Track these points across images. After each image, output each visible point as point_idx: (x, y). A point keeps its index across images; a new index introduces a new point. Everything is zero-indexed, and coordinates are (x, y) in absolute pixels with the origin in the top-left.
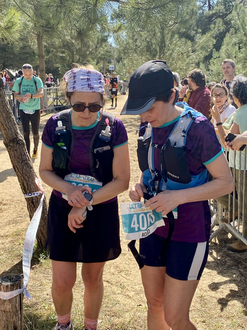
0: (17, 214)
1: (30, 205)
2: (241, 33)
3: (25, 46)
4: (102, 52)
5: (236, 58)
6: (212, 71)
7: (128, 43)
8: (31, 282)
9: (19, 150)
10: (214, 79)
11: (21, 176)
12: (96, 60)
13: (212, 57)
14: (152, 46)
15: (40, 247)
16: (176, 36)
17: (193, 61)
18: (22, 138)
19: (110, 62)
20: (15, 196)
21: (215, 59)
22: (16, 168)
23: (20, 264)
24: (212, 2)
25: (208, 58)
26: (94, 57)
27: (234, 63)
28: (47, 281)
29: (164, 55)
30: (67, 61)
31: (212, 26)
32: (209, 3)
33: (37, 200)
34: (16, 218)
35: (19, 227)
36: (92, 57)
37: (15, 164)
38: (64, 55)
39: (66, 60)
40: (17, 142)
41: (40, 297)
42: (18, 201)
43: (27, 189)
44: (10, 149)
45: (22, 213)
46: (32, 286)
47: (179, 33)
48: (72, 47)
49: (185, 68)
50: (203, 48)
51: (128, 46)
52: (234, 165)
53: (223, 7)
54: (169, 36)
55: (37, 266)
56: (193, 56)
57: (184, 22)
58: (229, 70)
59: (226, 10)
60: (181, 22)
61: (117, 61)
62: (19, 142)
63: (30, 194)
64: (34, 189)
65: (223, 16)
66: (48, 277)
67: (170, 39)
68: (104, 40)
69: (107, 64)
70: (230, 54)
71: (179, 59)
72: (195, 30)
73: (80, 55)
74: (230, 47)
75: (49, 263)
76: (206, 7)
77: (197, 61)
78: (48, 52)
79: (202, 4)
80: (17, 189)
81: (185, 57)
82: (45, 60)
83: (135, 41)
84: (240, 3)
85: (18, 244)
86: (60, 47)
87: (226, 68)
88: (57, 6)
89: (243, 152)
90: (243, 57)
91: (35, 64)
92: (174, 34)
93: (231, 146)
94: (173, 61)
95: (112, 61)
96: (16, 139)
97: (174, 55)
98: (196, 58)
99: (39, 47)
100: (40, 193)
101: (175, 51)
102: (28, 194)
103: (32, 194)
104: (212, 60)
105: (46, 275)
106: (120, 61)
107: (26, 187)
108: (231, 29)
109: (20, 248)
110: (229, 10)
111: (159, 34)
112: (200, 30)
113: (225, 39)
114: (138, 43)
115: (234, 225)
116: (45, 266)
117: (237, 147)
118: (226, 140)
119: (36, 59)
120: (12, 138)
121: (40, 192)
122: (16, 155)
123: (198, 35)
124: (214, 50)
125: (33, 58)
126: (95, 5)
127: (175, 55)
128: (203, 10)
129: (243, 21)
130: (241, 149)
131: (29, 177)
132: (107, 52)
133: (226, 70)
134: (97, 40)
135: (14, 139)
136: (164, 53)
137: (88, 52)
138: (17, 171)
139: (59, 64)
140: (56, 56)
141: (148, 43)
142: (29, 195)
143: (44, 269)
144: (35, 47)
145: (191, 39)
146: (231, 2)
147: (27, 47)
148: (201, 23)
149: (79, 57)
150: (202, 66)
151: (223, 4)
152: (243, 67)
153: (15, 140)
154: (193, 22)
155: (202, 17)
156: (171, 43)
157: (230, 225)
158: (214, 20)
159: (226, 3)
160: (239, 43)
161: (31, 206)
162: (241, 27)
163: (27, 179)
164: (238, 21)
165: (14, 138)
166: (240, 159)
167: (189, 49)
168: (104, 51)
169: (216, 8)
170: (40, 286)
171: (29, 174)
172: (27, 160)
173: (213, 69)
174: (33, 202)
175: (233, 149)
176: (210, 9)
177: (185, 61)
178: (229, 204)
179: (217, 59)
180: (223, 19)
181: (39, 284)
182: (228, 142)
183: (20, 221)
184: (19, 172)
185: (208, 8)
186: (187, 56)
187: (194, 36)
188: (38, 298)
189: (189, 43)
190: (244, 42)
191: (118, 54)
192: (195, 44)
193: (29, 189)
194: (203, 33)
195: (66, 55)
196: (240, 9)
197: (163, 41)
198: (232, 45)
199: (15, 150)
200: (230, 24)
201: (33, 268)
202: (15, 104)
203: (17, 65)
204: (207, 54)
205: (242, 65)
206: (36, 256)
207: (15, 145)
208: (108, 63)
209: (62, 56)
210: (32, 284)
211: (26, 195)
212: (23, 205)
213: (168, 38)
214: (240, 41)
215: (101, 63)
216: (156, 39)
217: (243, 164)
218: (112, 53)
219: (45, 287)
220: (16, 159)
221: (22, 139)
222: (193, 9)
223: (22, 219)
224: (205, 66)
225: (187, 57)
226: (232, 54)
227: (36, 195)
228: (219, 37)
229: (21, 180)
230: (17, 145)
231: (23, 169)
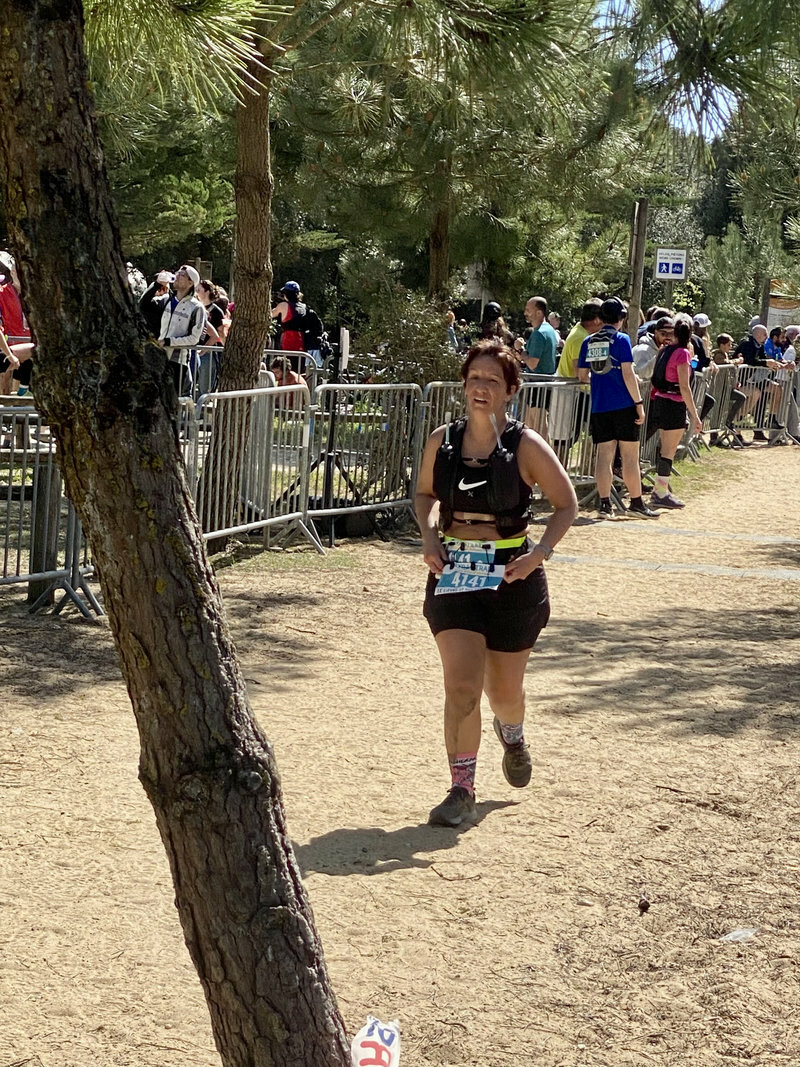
9: (238, 833)
11: (236, 1014)
22: (212, 957)
37: (208, 925)
40: (235, 774)
44: (181, 819)
62: (242, 774)
96: (229, 755)
120: (198, 745)
122: (221, 863)
131: (294, 1026)
135: (210, 756)
138: (217, 974)
153: (221, 760)
163: (281, 1035)
165: (213, 745)
171: (291, 1004)
172: (284, 903)
184: (227, 985)
199: (216, 829)
207: (218, 797)
220: (219, 889)
229: (235, 1040)
230: (232, 793)
231: (256, 962)
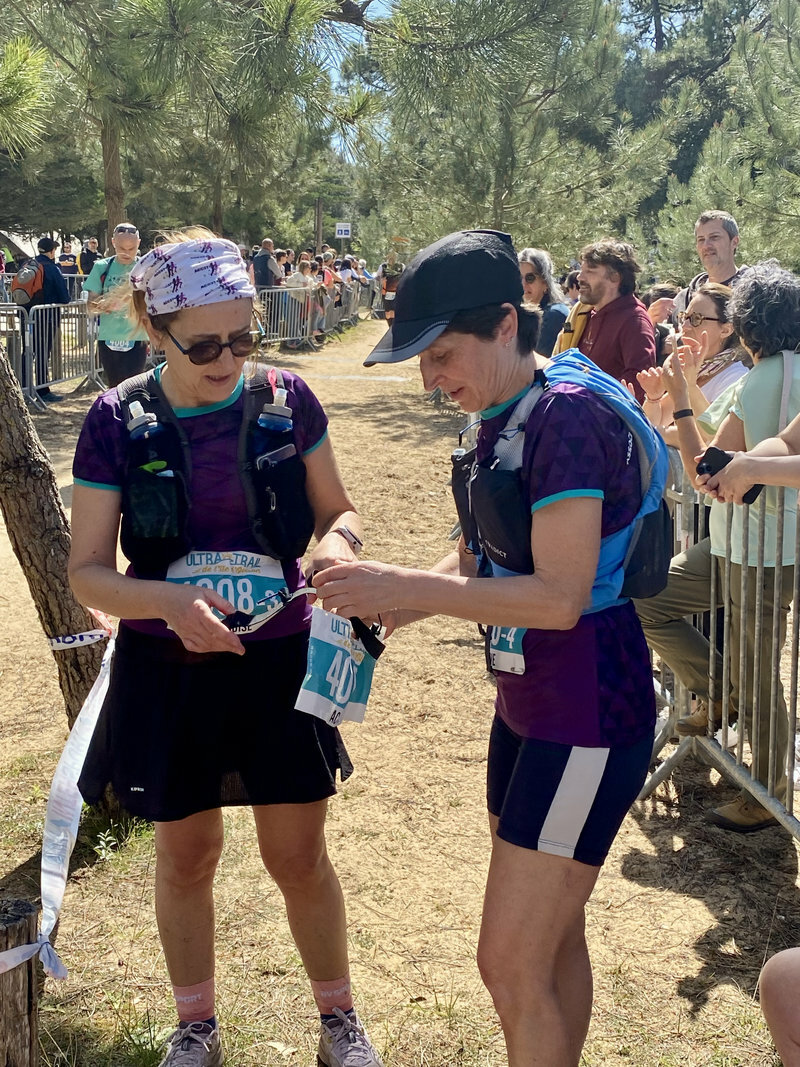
0: (27, 704)
1: (67, 675)
2: (759, 125)
3: (62, 157)
4: (313, 182)
5: (741, 205)
6: (665, 245)
7: (396, 155)
8: (68, 922)
9: (33, 496)
10: (671, 271)
12: (292, 207)
13: (666, 200)
14: (472, 163)
15: (100, 811)
16: (551, 133)
17: (605, 213)
18: (46, 457)
19: (338, 214)
20: (23, 643)
21: (675, 206)
22: (25, 555)
23: (34, 864)
24: (668, 26)
25: (652, 205)
26: (287, 195)
27: (732, 223)
28: (121, 919)
29: (510, 194)
30: (196, 209)
31: (667, 102)
32: (659, 27)
33: (90, 657)
34: (22, 715)
35: (32, 744)
36: (278, 198)
37: (22, 540)
38: (189, 189)
39: (195, 204)
40: (30, 469)
41: (98, 974)
42: (31, 662)
43: (58, 622)
44: (5, 492)
45: (41, 699)
46: (70, 936)
47: (559, 124)
48: (214, 164)
49: (577, 236)
50: (635, 172)
51: (395, 162)
52: (725, 548)
53: (701, 42)
54: (527, 132)
55: (89, 871)
56: (606, 197)
57: (575, 89)
58: (716, 245)
59: (713, 53)
60: (566, 88)
61: (361, 210)
62: (33, 469)
63: (69, 639)
64: (81, 623)
65: (703, 71)
66: (124, 907)
67: (532, 143)
68: (319, 142)
69: (329, 220)
70: (724, 194)
71: (560, 207)
72: (613, 115)
73: (241, 192)
74: (723, 171)
75: (129, 863)
76: (649, 42)
77: (616, 214)
78: (137, 179)
79: (635, 32)
80: (29, 621)
81: (580, 200)
82: (126, 203)
83: (418, 147)
84: (755, 31)
85: (28, 799)
86: (174, 165)
87: (706, 238)
88: (162, 36)
89: (755, 507)
90: (762, 201)
91: (93, 217)
92: (543, 125)
93: (716, 488)
94: (539, 212)
95: (346, 209)
96: (26, 461)
97: (545, 195)
98: (615, 205)
99: (106, 162)
100: (101, 636)
101: (547, 182)
102: (60, 638)
103: (75, 638)
104: (665, 211)
105: (116, 902)
106: (372, 211)
107: (57, 616)
108: (726, 113)
109: (34, 812)
110: (719, 50)
111: (495, 126)
112: (627, 116)
113: (706, 145)
114: (428, 153)
115: (726, 742)
116: (114, 871)
117: (734, 491)
118: (700, 471)
119: (98, 201)
120: (10, 457)
121: (102, 631)
122: (26, 511)
123: (621, 131)
124: (673, 177)
125: (90, 197)
126: (285, 31)
127: (546, 193)
128: (640, 51)
129: (766, 87)
130: (749, 498)
132: (328, 179)
133: (708, 243)
134: (295, 142)
135: (17, 461)
136: (510, 188)
137: (267, 182)
138: (28, 563)
139: (172, 216)
140: (163, 192)
141: (460, 152)
142: (64, 642)
143: (111, 881)
144: (96, 163)
145: (600, 142)
146: (730, 26)
147: (70, 161)
148: (631, 93)
149: (239, 198)
150: (633, 228)
151: (701, 30)
152: (764, 235)
153: (22, 463)
154: (606, 89)
155: (636, 73)
156: (533, 155)
157: (711, 742)
158: (672, 82)
159: (714, 28)
160: (754, 158)
161: (73, 677)
162: (757, 106)
163: (60, 589)
164: (750, 89)
165: (18, 456)
166: (746, 529)
167: (592, 174)
168: (318, 178)
169: (679, 43)
170: (99, 935)
172: (58, 529)
173: (668, 239)
174: (76, 665)
175: (722, 499)
176: (659, 47)
177: (578, 213)
178: (711, 674)
179: (681, 208)
180: (702, 80)
181: (94, 931)
182: (707, 476)
183: (38, 725)
184: (33, 567)
185: (654, 44)
186: (586, 197)
187: (608, 134)
188: (89, 975)
189: (593, 156)
190: (768, 154)
191: (363, 187)
192: (612, 159)
193: (67, 620)
194: (638, 124)
195: (196, 188)
196: (756, 49)
197: (508, 150)
198: (732, 163)
199: (22, 495)
200: (725, 95)
201: (77, 878)
202: (27, 344)
203: (37, 221)
204: (649, 193)
205: (763, 229)
206: (86, 839)
207: (22, 480)
208: (333, 216)
209: (181, 193)
210: (71, 929)
211: (54, 641)
212: (48, 673)
213: (522, 140)
214: (754, 152)
215: (308, 215)
216: (486, 143)
217: (754, 547)
218: (346, 183)
219: (115, 938)
220: (25, 524)
221: (45, 460)
222: (605, 49)
223: (44, 718)
224: (644, 229)
225: (586, 201)
226: (729, 193)
227: (87, 641)
228: (688, 136)
229: (39, 593)
230: (29, 479)
231: (46, 556)
